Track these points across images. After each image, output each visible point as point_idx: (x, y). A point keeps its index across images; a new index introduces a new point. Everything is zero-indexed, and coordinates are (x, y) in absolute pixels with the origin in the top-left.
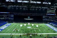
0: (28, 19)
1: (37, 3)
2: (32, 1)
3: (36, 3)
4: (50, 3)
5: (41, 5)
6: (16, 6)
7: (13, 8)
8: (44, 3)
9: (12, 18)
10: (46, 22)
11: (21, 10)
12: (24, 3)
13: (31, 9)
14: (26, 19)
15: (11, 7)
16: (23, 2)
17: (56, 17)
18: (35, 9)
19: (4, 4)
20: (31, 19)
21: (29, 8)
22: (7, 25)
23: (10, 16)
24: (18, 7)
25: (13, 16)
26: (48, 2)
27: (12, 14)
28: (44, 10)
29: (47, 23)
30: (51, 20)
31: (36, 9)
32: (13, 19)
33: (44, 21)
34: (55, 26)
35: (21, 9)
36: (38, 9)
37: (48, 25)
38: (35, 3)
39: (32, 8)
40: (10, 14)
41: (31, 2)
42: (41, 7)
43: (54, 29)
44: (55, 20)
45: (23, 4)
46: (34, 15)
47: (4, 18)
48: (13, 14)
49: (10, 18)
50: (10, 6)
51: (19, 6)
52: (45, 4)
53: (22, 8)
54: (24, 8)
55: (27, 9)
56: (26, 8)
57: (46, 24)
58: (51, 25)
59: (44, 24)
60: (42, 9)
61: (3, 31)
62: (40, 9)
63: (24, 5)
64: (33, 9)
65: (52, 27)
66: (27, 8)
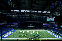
1: (38, 13)
3: (37, 12)
4: (49, 12)
7: (17, 17)
8: (44, 12)
10: (46, 29)
11: (24, 18)
12: (27, 12)
13: (32, 18)
14: (29, 26)
16: (26, 11)
17: (55, 24)
18: (36, 17)
19: (9, 14)
20: (33, 26)
21: (31, 17)
22: (12, 31)
24: (21, 16)
25: (17, 24)
26: (47, 11)
27: (16, 22)
28: (44, 18)
31: (37, 18)
32: (18, 26)
33: (44, 28)
34: (54, 32)
36: (39, 17)
37: (48, 31)
38: (36, 13)
39: (34, 17)
40: (15, 22)
41: (33, 11)
42: (42, 16)
43: (53, 35)
44: (54, 27)
45: (25, 14)
46: (35, 22)
48: (18, 22)
49: (15, 25)
52: (45, 13)
53: (25, 17)
54: (27, 17)
55: (29, 18)
57: (46, 31)
58: (51, 31)
60: (42, 17)
61: (10, 36)
62: (40, 17)
64: (34, 18)
65: (51, 33)
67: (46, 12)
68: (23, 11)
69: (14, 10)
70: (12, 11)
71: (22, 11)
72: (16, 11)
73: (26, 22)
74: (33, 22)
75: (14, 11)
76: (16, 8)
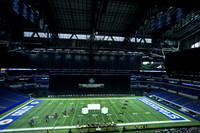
0: (90, 86)
1: (113, 42)
2: (99, 34)
3: (110, 39)
4: (149, 41)
5: (126, 45)
6: (55, 49)
7: (46, 56)
8: (133, 40)
9: (44, 83)
10: (139, 92)
11: (69, 60)
12: (77, 40)
13: (97, 58)
14: (84, 85)
16: (74, 37)
17: (166, 78)
18: (109, 56)
19: (19, 46)
20: (99, 85)
21: (91, 56)
23: (39, 79)
24: (59, 54)
25: (46, 78)
26: (143, 38)
27: (43, 72)
28: (132, 58)
29: (142, 96)
30: (152, 87)
31: (112, 58)
32: (47, 86)
33: (134, 89)
34: (163, 103)
35: (69, 57)
36: (117, 56)
37: (145, 100)
38: (107, 42)
39: (101, 55)
40: (39, 72)
41: (98, 38)
42: (126, 52)
43: (161, 110)
44: (164, 86)
46: (106, 73)
47: (20, 86)
48: (48, 73)
49: (38, 83)
50: (37, 51)
51: (63, 49)
52: (136, 43)
53: (73, 55)
54: (78, 54)
55: (85, 58)
56: (82, 55)
57: (140, 98)
58: (153, 99)
59: (135, 98)
60: (128, 57)
62: (122, 56)
63: (76, 46)
64: (103, 58)
65: (155, 105)
66: (86, 55)
67: (138, 40)
68: (66, 36)
69: (36, 31)
70: (28, 34)
71: (62, 36)
72: (42, 35)
73: (75, 72)
74: (98, 72)
75: (36, 36)
76: (41, 27)
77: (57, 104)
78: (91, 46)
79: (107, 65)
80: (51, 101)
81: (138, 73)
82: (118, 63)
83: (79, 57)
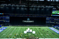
0: (28, 21)
6: (12, 5)
7: (8, 8)
9: (7, 20)
11: (18, 10)
13: (31, 9)
14: (25, 21)
15: (5, 7)
18: (37, 8)
21: (28, 8)
28: (48, 9)
29: (51, 27)
30: (57, 23)
31: (38, 9)
32: (9, 21)
35: (18, 8)
40: (5, 15)
46: (35, 16)
48: (9, 15)
49: (5, 20)
51: (15, 5)
52: (50, 2)
53: (20, 7)
54: (22, 7)
55: (26, 9)
56: (24, 7)
62: (43, 8)
63: (21, 3)
64: (34, 9)
65: (57, 31)
66: (26, 7)
73: (21, 15)
74: (31, 16)
77: (13, 29)
78: (28, 3)
79: (35, 12)
80: (10, 28)
81: (50, 16)
82: (41, 11)
83: (23, 9)
